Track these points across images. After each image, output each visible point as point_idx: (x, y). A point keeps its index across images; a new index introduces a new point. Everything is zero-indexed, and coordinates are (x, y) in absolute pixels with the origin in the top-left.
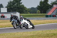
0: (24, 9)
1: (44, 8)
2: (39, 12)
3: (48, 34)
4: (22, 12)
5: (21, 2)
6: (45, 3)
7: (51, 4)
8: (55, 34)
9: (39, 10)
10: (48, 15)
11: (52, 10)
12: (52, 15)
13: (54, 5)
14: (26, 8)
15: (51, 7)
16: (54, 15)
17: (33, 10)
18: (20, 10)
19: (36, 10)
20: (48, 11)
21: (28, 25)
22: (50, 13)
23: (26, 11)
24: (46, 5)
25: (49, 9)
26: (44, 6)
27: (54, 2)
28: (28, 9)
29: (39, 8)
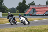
0: (6, 9)
1: (22, 8)
2: (18, 11)
3: (26, 30)
4: (4, 11)
5: (3, 3)
6: (23, 4)
7: (28, 5)
8: (31, 30)
9: (18, 10)
10: (26, 14)
11: (29, 10)
12: (29, 14)
13: (31, 6)
14: (7, 8)
15: (28, 7)
16: (31, 14)
17: (13, 10)
18: (2, 10)
19: (16, 10)
20: (26, 11)
21: (25, 21)
22: (27, 12)
23: (7, 11)
24: (24, 6)
25: (26, 9)
26: (22, 7)
27: (31, 3)
28: (9, 9)
29: (18, 8)
